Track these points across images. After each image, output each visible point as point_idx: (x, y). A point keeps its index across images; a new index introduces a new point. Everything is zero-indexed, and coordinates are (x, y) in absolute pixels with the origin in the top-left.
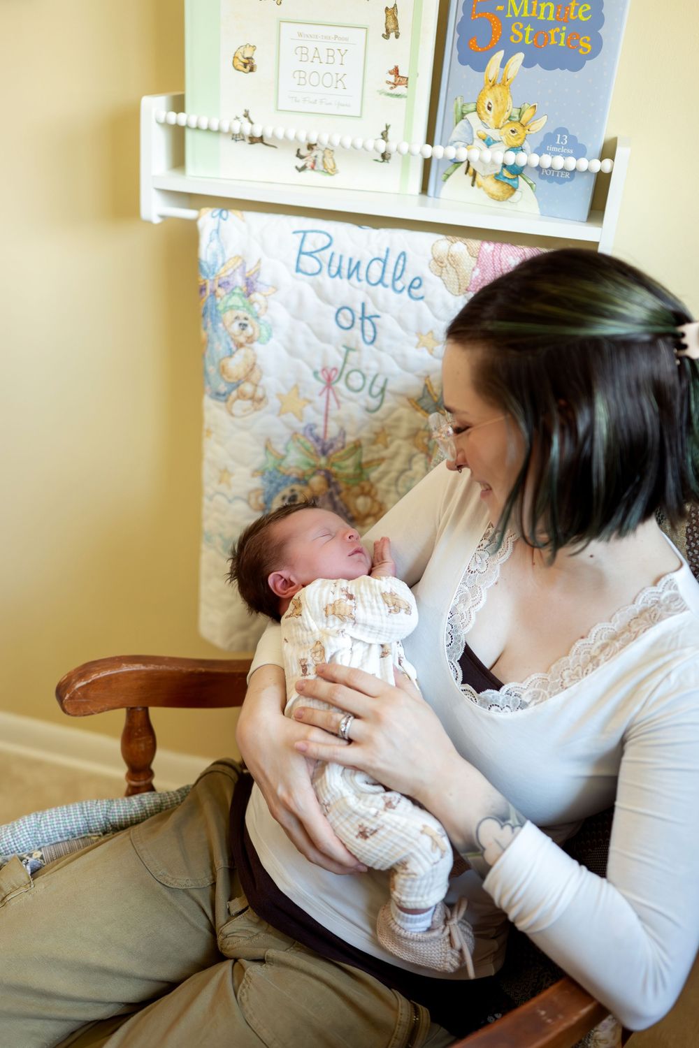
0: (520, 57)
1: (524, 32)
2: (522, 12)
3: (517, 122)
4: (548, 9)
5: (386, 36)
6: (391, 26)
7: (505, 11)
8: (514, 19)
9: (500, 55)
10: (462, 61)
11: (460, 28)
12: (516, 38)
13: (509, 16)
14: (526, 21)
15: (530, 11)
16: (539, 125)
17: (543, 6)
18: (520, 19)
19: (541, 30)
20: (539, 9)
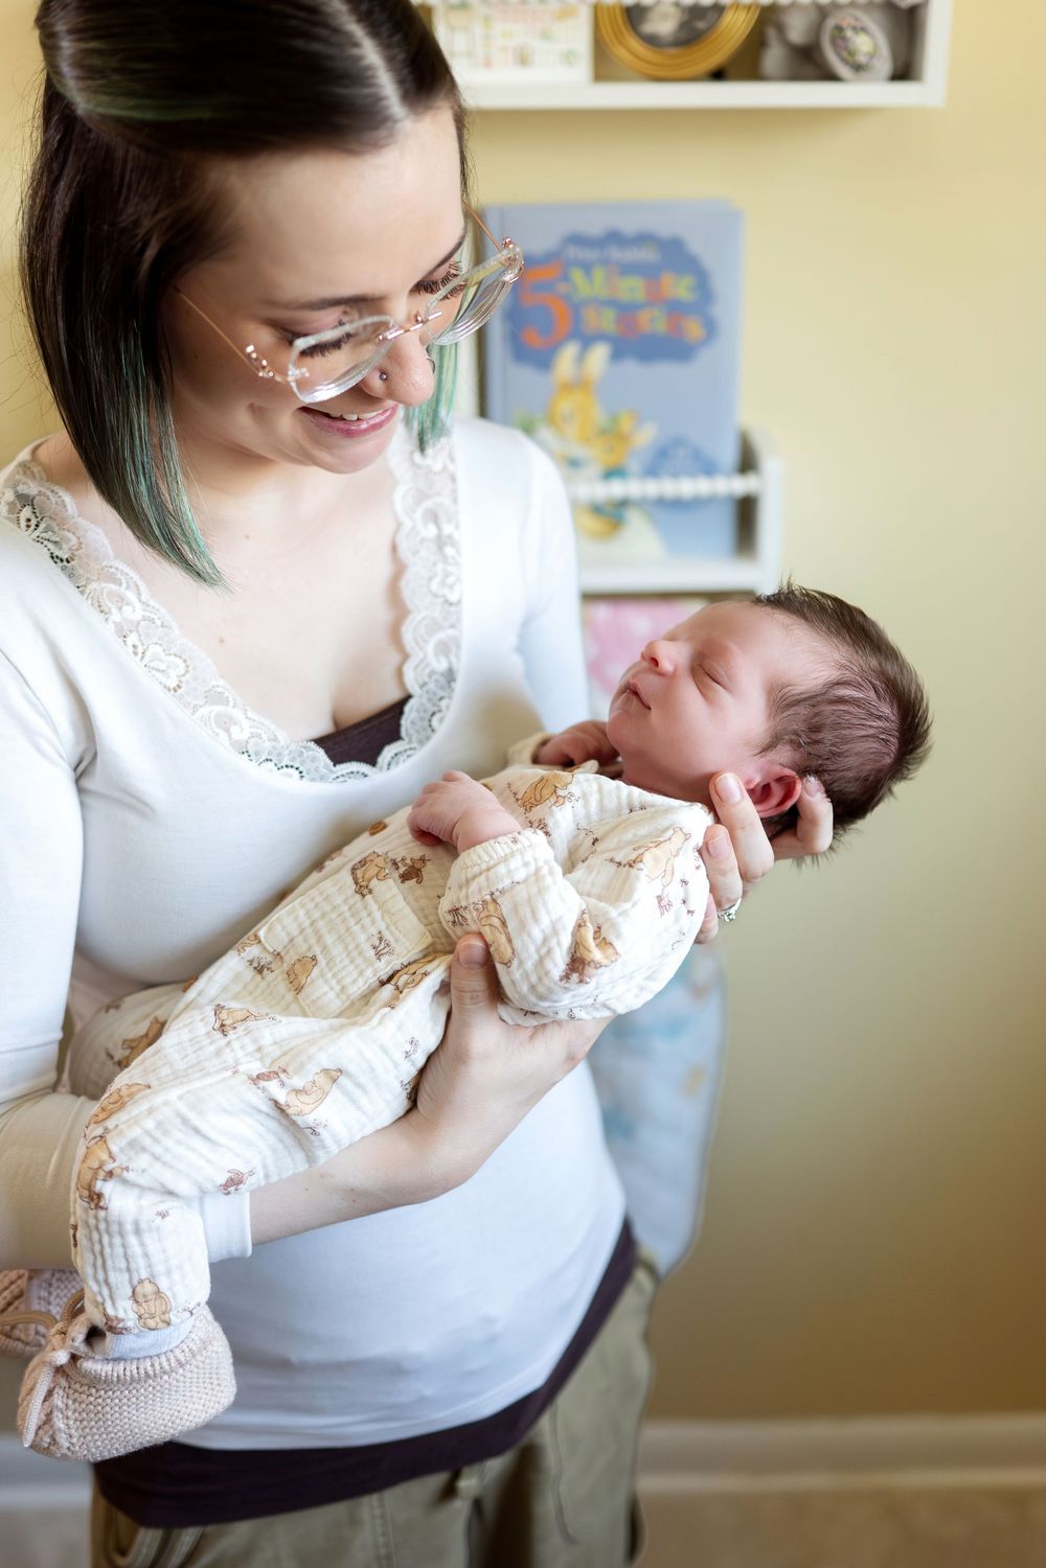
0: (599, 354)
1: (600, 316)
2: (594, 290)
3: (612, 434)
4: (632, 290)
7: (572, 290)
8: (584, 302)
9: (573, 347)
10: (518, 357)
12: (593, 324)
13: (577, 296)
14: (603, 304)
15: (607, 288)
16: (646, 437)
17: (625, 283)
18: (594, 300)
19: (626, 311)
20: (619, 288)
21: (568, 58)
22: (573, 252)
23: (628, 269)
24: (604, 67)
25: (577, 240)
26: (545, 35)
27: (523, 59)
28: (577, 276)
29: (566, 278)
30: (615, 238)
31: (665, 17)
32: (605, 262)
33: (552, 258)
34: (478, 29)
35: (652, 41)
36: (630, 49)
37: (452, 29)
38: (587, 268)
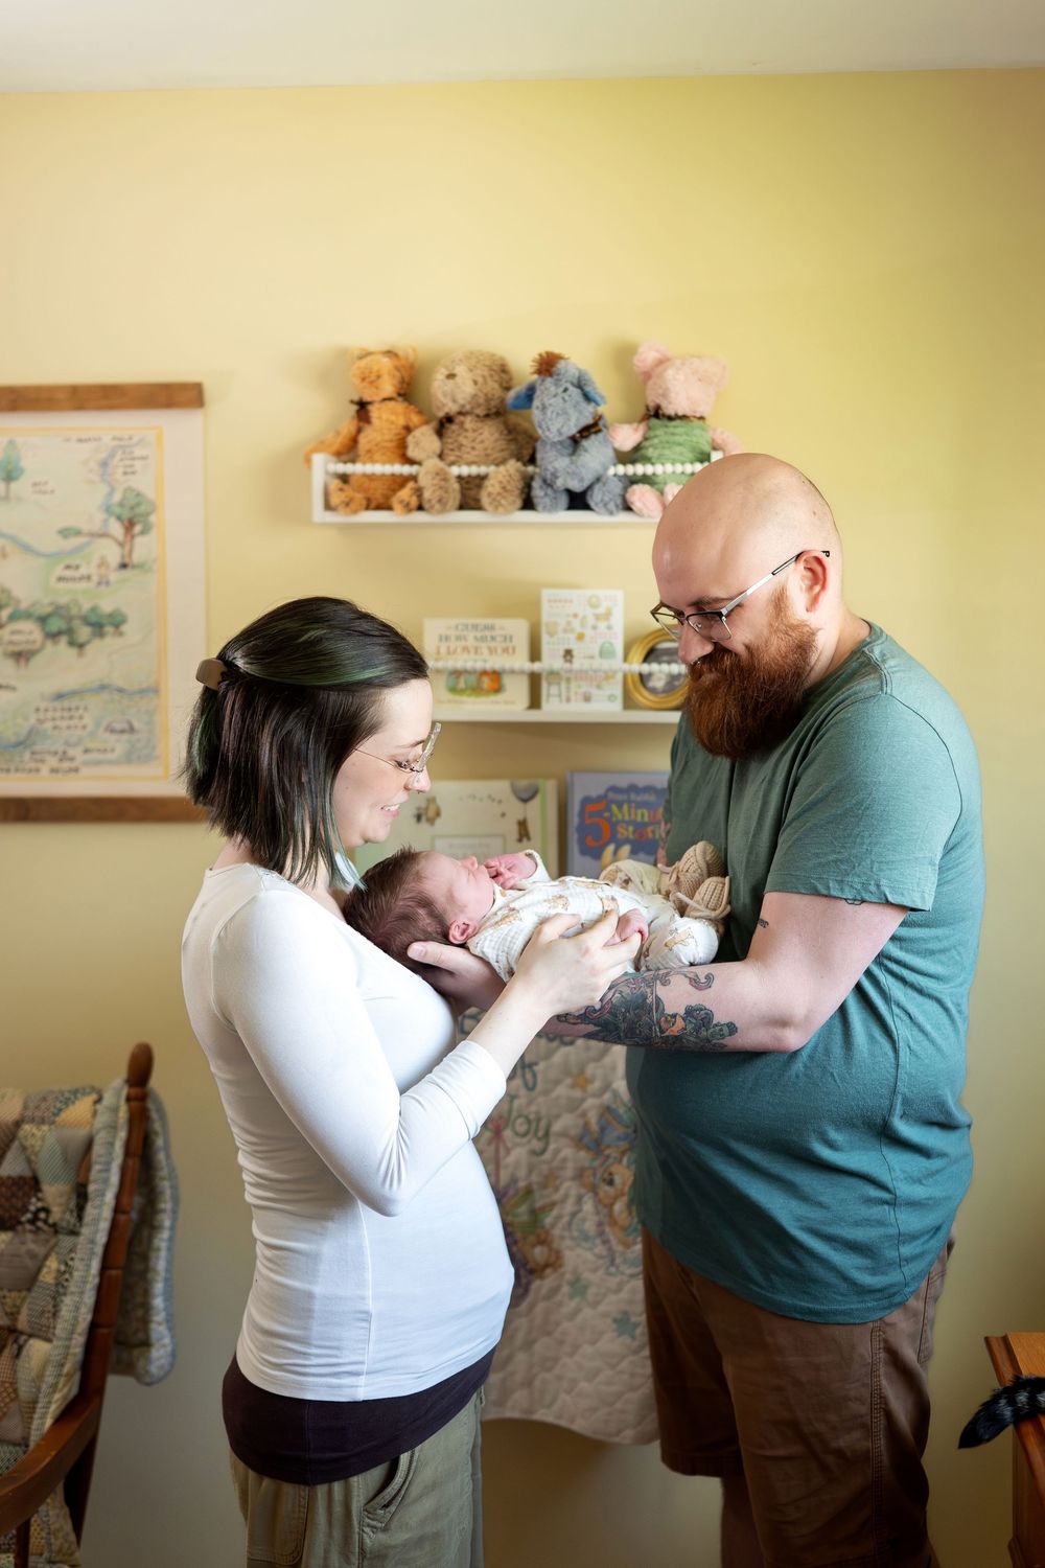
0: (626, 849)
1: (627, 830)
2: (623, 816)
4: (643, 816)
5: (520, 840)
6: (523, 832)
7: (612, 815)
8: (618, 822)
9: (611, 848)
10: (584, 851)
11: (581, 829)
12: (622, 834)
13: (614, 819)
14: (628, 823)
15: (630, 815)
17: (639, 812)
18: (623, 821)
19: (640, 827)
20: (636, 815)
21: (611, 698)
22: (611, 795)
23: (640, 805)
24: (629, 703)
25: (614, 789)
26: (599, 687)
27: (587, 699)
28: (614, 808)
29: (610, 810)
30: (633, 788)
31: (660, 679)
32: (629, 802)
33: (600, 799)
34: (563, 685)
35: (653, 691)
36: (643, 697)
37: (549, 684)
38: (620, 806)
